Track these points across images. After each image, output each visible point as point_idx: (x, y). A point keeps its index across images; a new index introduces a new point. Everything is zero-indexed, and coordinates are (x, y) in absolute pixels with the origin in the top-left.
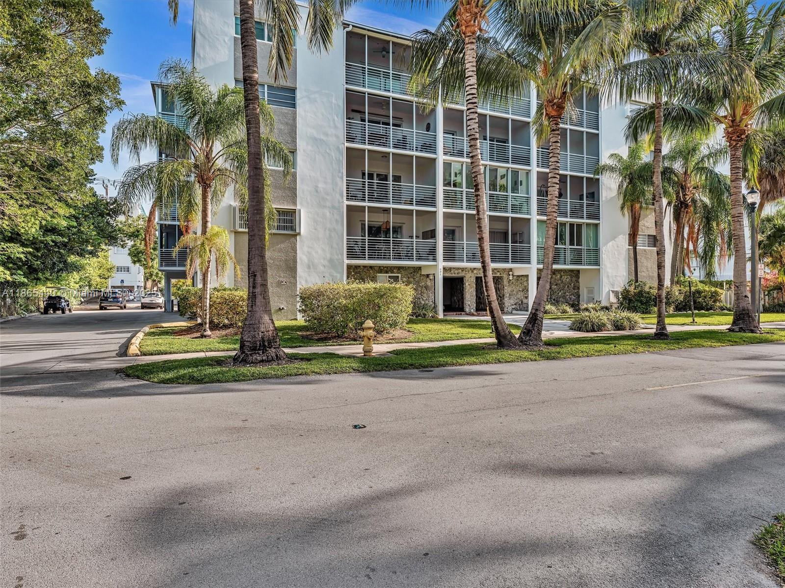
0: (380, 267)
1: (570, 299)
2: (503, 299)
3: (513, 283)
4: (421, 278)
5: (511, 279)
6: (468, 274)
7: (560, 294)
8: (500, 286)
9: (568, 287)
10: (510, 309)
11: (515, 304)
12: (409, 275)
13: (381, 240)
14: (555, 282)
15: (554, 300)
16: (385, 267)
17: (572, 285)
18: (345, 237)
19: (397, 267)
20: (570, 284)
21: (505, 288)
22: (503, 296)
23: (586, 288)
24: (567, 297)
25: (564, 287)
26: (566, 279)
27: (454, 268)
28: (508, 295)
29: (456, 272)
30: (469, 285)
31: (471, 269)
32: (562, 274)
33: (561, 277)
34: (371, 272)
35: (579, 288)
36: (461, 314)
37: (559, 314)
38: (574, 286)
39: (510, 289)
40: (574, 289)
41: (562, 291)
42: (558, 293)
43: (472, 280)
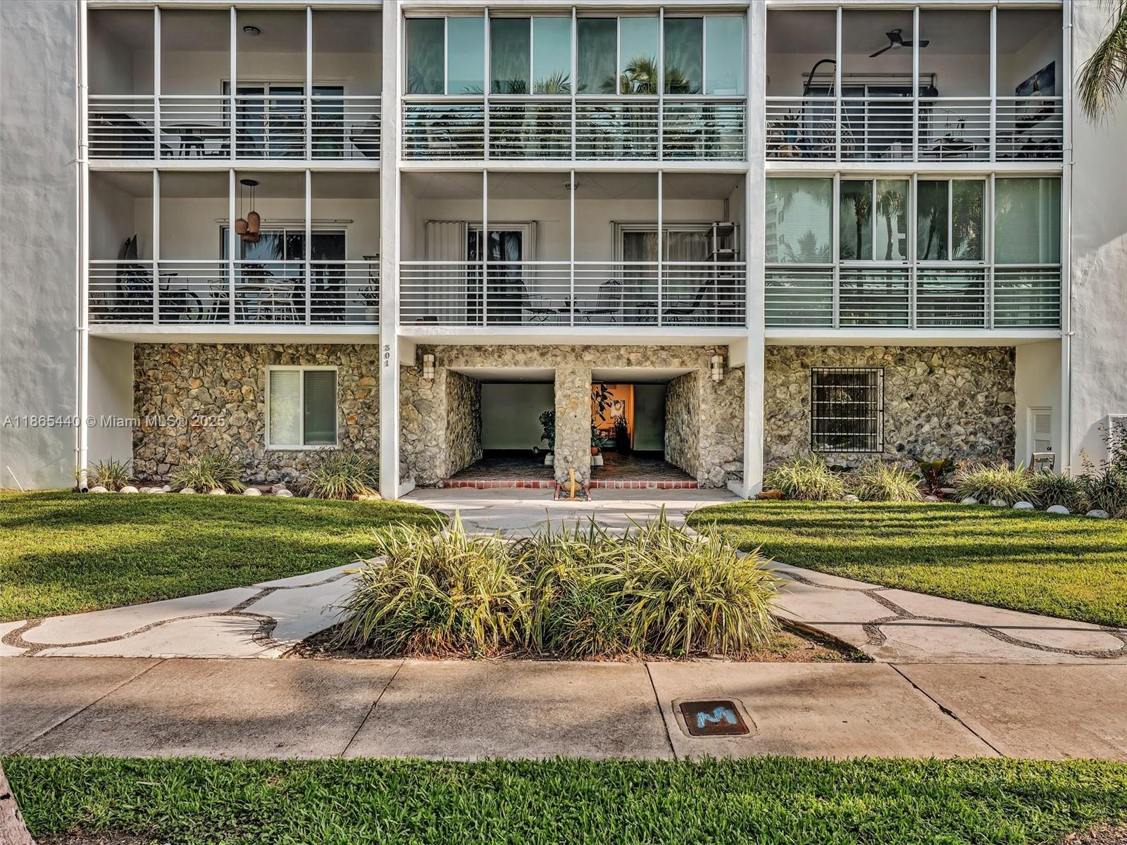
0: (273, 346)
1: (973, 446)
5: (717, 377)
6: (563, 365)
7: (926, 428)
9: (962, 404)
10: (718, 476)
12: (364, 370)
14: (905, 388)
15: (901, 448)
16: (290, 347)
17: (980, 398)
19: (325, 346)
20: (973, 397)
21: (703, 407)
22: (698, 431)
23: (1033, 409)
24: (959, 440)
25: (944, 405)
26: (955, 378)
27: (513, 347)
29: (521, 357)
31: (573, 349)
32: (936, 360)
33: (931, 372)
34: (248, 359)
35: (1009, 410)
36: (536, 486)
37: (853, 500)
38: (991, 404)
39: (719, 411)
40: (988, 413)
41: (935, 419)
42: (920, 426)
43: (578, 383)
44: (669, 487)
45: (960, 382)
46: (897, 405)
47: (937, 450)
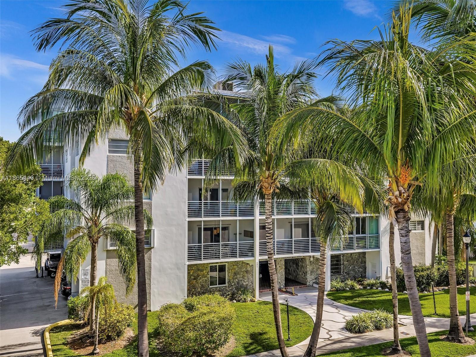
1: (359, 271)
2: (306, 275)
3: (313, 263)
4: (243, 265)
5: (312, 260)
7: (351, 268)
8: (304, 264)
9: (357, 262)
10: (311, 283)
11: (315, 279)
13: (213, 245)
14: (346, 259)
15: (346, 273)
17: (360, 260)
18: (187, 245)
20: (359, 260)
21: (308, 267)
22: (306, 273)
23: (371, 263)
24: (356, 270)
25: (354, 262)
28: (310, 272)
30: (280, 267)
33: (351, 255)
35: (365, 262)
38: (362, 261)
39: (311, 268)
40: (361, 263)
41: (352, 266)
42: (349, 267)
43: (282, 263)
44: (302, 287)
45: (357, 256)
46: (345, 263)
47: (353, 272)
